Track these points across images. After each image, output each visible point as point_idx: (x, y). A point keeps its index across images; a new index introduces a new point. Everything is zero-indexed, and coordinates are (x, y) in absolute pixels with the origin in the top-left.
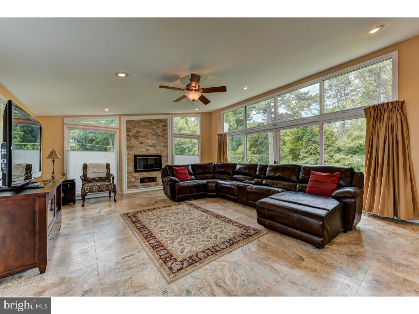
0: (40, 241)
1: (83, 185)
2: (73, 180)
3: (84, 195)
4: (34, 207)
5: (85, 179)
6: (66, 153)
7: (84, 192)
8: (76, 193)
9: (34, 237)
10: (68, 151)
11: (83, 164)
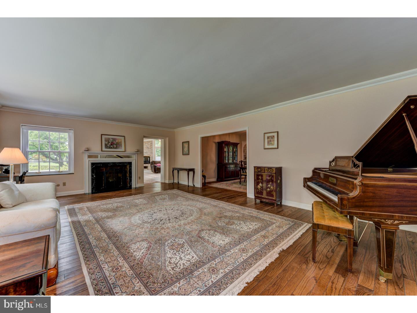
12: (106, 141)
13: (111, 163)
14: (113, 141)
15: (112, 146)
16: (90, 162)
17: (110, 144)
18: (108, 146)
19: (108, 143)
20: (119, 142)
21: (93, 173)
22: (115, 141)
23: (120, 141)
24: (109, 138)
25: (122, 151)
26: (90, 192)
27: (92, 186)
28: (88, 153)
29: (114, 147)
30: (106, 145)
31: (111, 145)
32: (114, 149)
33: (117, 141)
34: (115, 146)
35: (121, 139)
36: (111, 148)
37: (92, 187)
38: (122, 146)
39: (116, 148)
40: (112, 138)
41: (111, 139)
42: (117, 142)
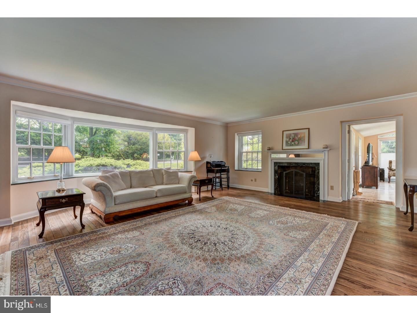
0: (376, 180)
1: (389, 172)
2: (383, 169)
3: (389, 177)
4: (375, 170)
5: (390, 169)
6: (379, 154)
7: (389, 175)
8: (385, 177)
9: (375, 178)
10: (380, 153)
11: (389, 160)
12: (287, 137)
13: (293, 163)
14: (294, 136)
15: (293, 143)
16: (273, 161)
17: (291, 140)
18: (289, 143)
19: (289, 140)
20: (302, 137)
21: (276, 173)
22: (297, 136)
23: (303, 135)
24: (290, 134)
25: (306, 148)
26: (273, 192)
27: (275, 186)
28: (271, 152)
29: (295, 144)
30: (287, 142)
31: (293, 141)
32: (295, 146)
33: (299, 136)
34: (296, 142)
35: (304, 133)
36: (292, 145)
37: (275, 188)
38: (305, 142)
39: (298, 145)
40: (294, 134)
41: (292, 134)
42: (299, 138)
